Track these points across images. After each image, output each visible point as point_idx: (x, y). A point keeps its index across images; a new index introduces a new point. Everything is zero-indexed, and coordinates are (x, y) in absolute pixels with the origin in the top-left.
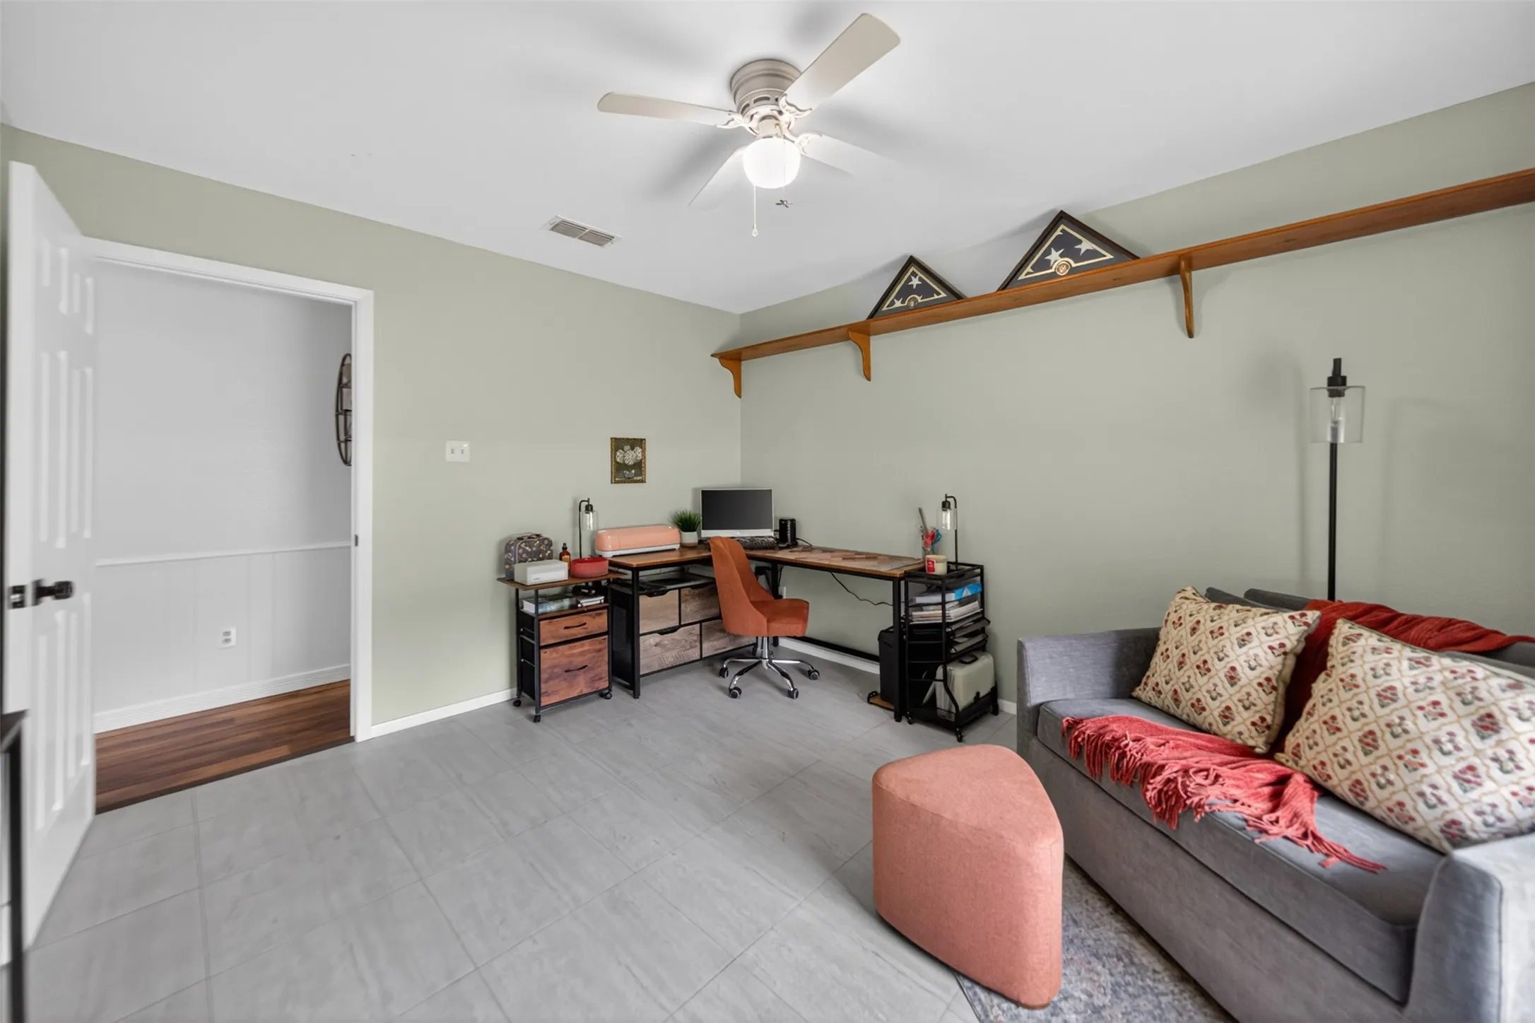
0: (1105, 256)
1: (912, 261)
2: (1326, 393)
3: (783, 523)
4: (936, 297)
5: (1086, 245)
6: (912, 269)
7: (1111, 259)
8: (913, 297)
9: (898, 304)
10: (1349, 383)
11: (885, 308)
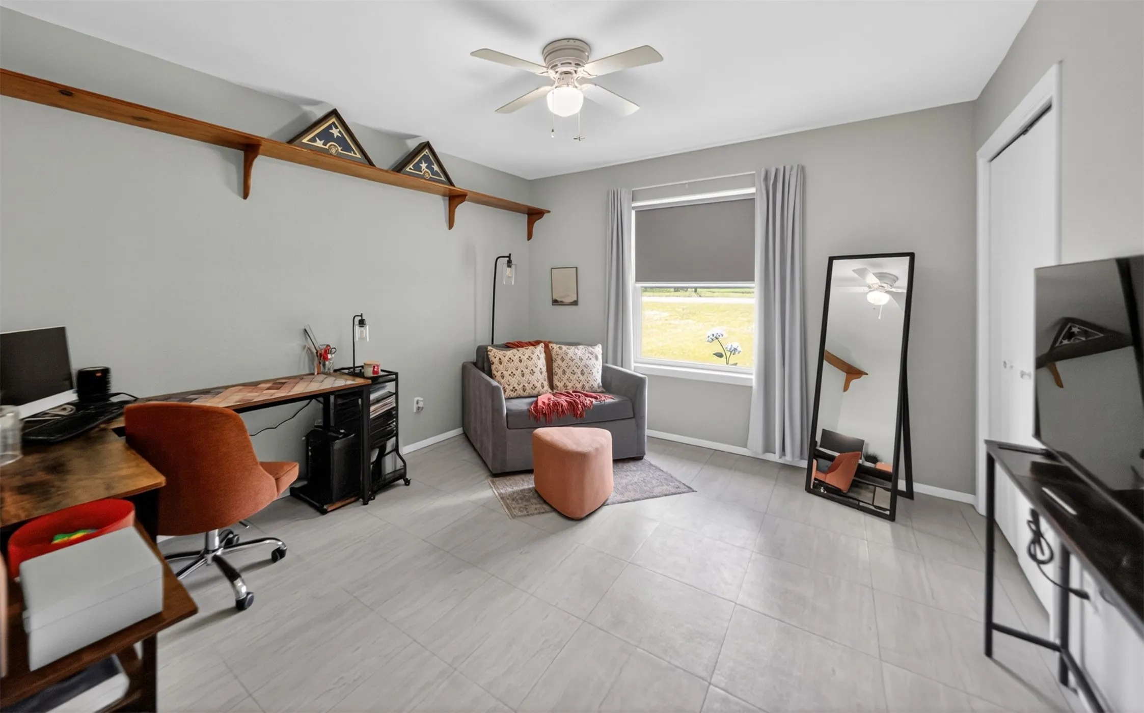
0: (441, 177)
1: (334, 113)
2: (506, 265)
3: (85, 376)
4: (352, 154)
5: (436, 168)
6: (334, 120)
7: (443, 180)
8: (331, 145)
9: (319, 143)
10: (513, 263)
11: (305, 141)
